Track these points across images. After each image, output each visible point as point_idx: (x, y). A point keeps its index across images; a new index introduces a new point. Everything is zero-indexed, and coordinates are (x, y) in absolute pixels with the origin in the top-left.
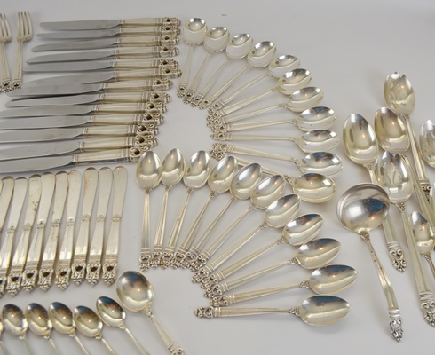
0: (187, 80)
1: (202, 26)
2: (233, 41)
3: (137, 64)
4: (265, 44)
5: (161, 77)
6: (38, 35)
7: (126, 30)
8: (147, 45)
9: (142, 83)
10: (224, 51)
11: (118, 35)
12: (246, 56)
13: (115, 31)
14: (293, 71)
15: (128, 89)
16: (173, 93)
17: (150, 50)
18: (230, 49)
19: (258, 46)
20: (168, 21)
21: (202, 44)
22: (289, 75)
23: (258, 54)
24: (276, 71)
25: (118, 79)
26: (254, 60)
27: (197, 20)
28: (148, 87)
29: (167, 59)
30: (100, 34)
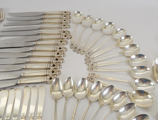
0: (74, 40)
1: (81, 15)
2: (95, 22)
3: (51, 33)
4: (110, 23)
5: (62, 39)
6: (7, 19)
7: (46, 16)
8: (56, 23)
9: (53, 42)
10: (91, 26)
11: (43, 19)
12: (102, 29)
13: (41, 17)
14: (125, 36)
15: (47, 44)
16: (68, 46)
17: (57, 26)
18: (94, 26)
19: (107, 24)
20: (65, 12)
21: (81, 23)
22: (123, 38)
23: (107, 28)
24: (116, 36)
25: (42, 40)
26: (105, 31)
27: (78, 12)
28: (56, 44)
29: (65, 30)
30: (35, 18)
